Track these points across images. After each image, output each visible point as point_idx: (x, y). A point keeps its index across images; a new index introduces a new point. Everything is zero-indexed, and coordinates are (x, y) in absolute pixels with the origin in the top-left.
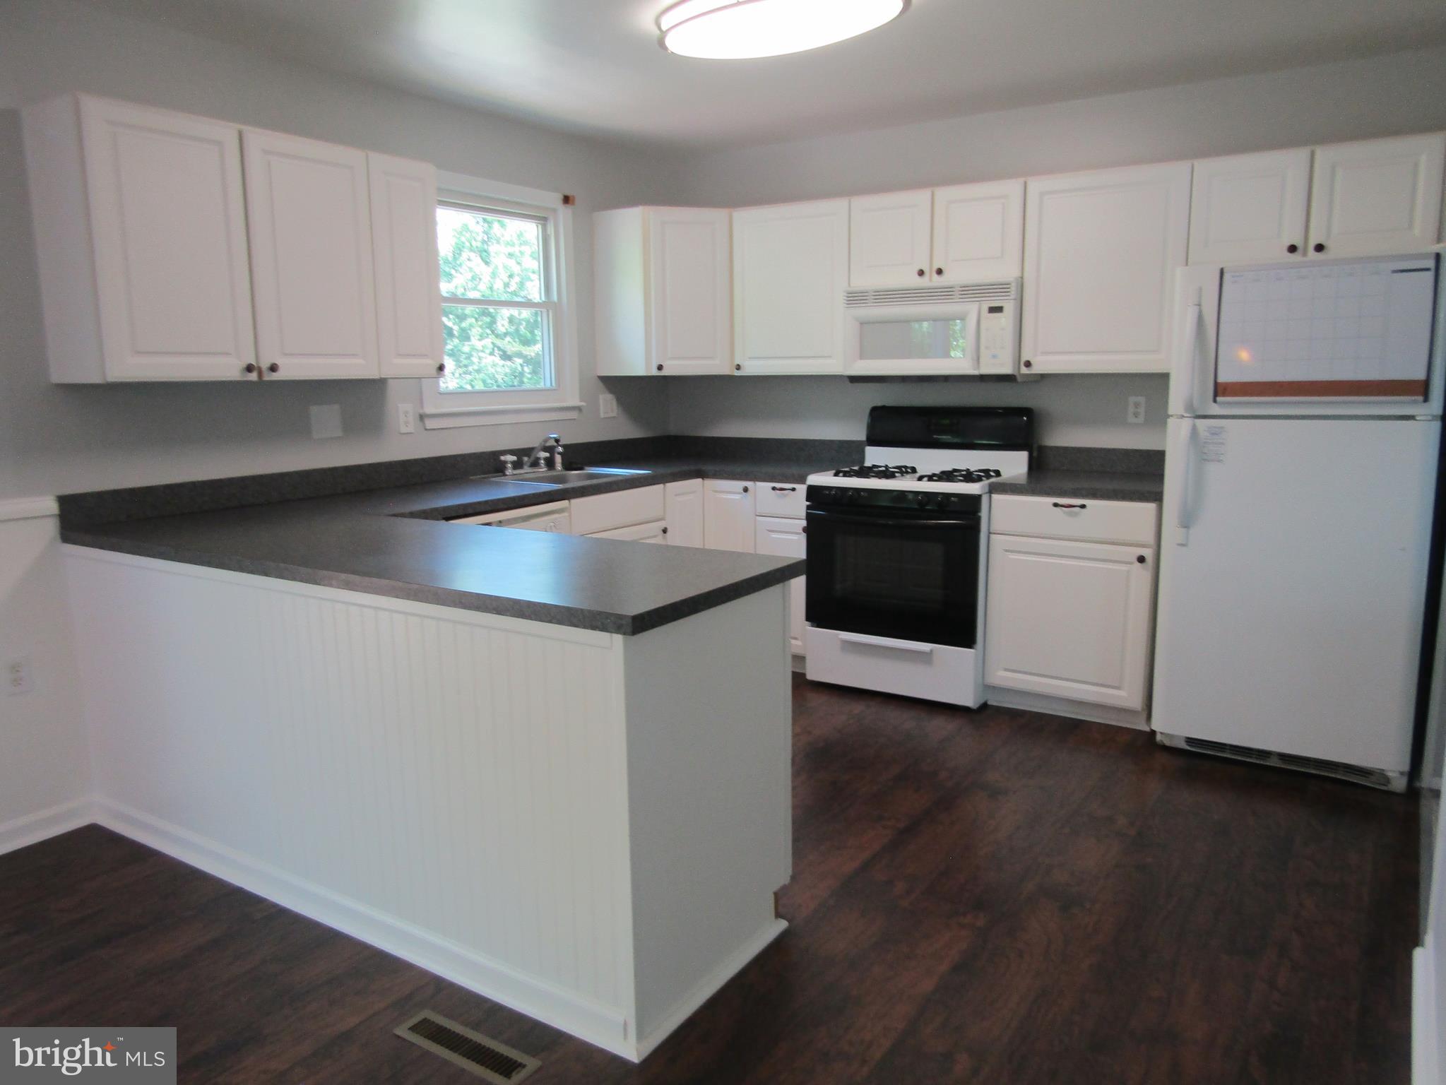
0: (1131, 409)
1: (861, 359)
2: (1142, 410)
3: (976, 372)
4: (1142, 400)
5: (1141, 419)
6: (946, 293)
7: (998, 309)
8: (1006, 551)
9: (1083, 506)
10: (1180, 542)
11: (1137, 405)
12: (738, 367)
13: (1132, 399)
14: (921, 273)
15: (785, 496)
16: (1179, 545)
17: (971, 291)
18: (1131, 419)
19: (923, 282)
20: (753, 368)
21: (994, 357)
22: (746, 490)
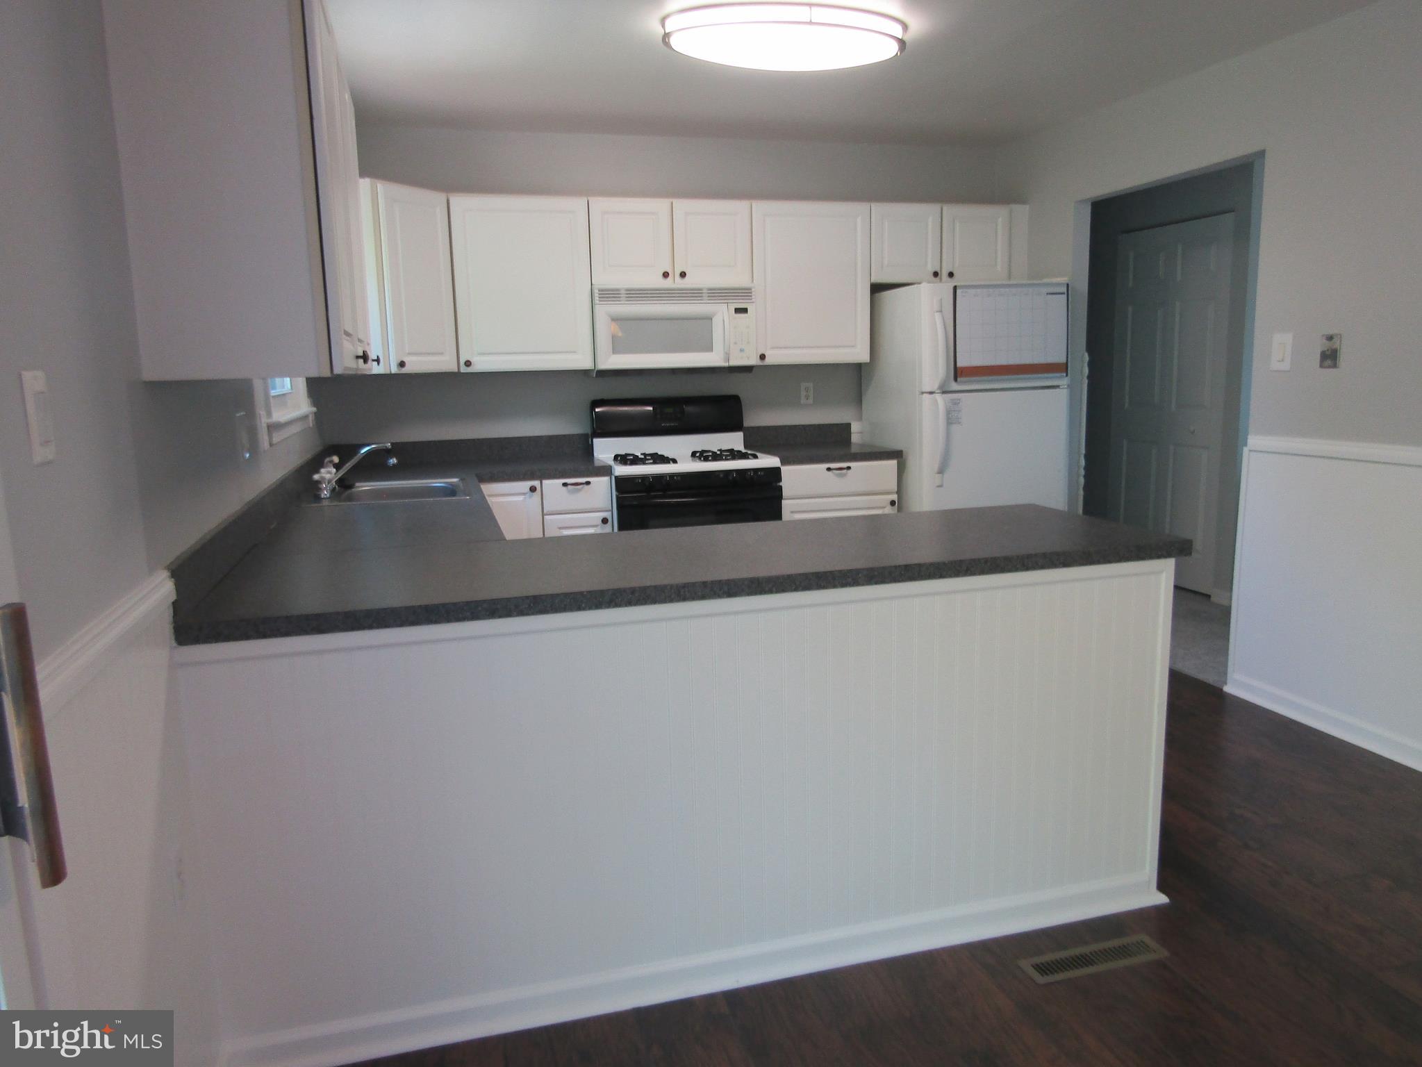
0: (803, 393)
1: (613, 353)
2: (811, 394)
3: (726, 365)
4: (811, 385)
5: (811, 401)
6: (694, 294)
7: (745, 311)
8: (792, 512)
9: (849, 468)
10: (938, 484)
11: (807, 389)
12: (468, 364)
13: (804, 385)
14: (666, 275)
15: (580, 490)
16: (938, 486)
17: (718, 294)
18: (803, 401)
19: (668, 283)
20: (482, 364)
21: (742, 350)
22: (533, 489)
